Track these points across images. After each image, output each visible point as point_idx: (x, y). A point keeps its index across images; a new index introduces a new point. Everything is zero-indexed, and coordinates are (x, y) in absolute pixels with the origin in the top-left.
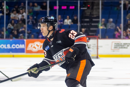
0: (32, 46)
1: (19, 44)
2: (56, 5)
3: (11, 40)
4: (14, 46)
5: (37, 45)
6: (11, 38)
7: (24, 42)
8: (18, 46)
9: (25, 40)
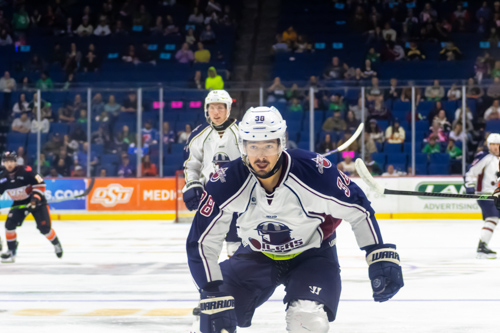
0: (101, 194)
1: (73, 190)
2: (158, 100)
3: (53, 180)
4: (60, 195)
5: (114, 192)
6: (54, 176)
7: (84, 184)
8: (69, 195)
9: (87, 181)
